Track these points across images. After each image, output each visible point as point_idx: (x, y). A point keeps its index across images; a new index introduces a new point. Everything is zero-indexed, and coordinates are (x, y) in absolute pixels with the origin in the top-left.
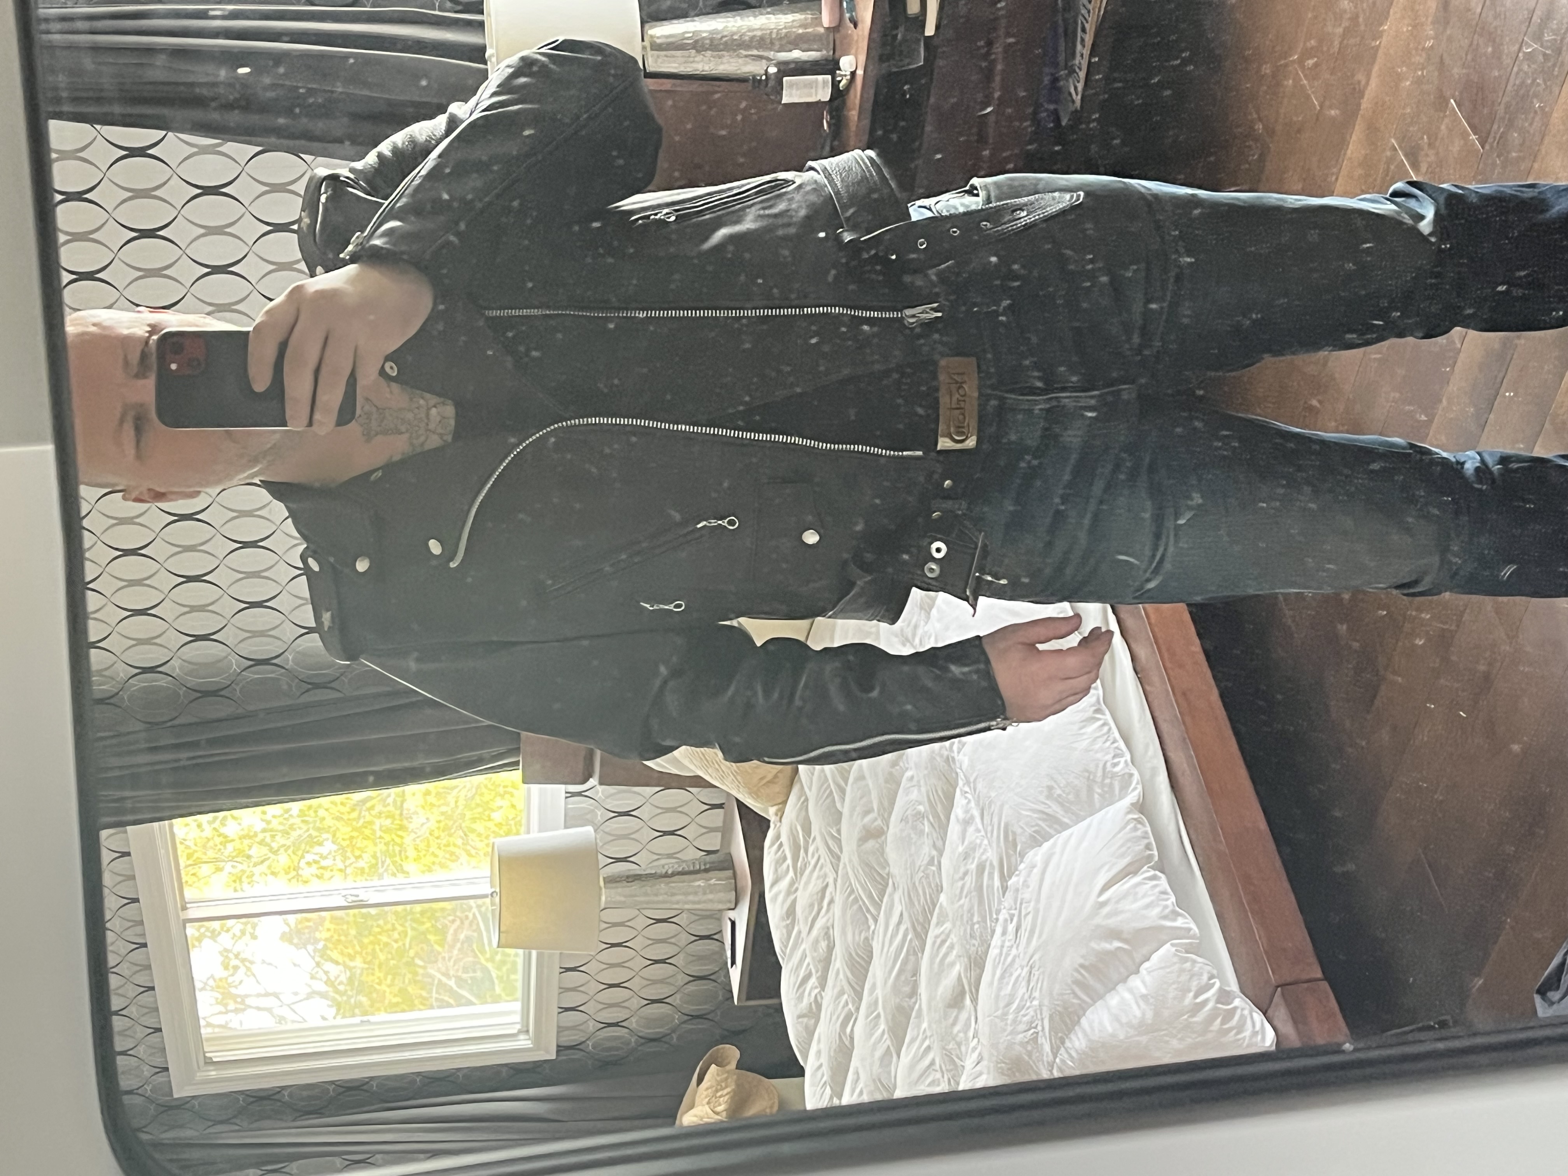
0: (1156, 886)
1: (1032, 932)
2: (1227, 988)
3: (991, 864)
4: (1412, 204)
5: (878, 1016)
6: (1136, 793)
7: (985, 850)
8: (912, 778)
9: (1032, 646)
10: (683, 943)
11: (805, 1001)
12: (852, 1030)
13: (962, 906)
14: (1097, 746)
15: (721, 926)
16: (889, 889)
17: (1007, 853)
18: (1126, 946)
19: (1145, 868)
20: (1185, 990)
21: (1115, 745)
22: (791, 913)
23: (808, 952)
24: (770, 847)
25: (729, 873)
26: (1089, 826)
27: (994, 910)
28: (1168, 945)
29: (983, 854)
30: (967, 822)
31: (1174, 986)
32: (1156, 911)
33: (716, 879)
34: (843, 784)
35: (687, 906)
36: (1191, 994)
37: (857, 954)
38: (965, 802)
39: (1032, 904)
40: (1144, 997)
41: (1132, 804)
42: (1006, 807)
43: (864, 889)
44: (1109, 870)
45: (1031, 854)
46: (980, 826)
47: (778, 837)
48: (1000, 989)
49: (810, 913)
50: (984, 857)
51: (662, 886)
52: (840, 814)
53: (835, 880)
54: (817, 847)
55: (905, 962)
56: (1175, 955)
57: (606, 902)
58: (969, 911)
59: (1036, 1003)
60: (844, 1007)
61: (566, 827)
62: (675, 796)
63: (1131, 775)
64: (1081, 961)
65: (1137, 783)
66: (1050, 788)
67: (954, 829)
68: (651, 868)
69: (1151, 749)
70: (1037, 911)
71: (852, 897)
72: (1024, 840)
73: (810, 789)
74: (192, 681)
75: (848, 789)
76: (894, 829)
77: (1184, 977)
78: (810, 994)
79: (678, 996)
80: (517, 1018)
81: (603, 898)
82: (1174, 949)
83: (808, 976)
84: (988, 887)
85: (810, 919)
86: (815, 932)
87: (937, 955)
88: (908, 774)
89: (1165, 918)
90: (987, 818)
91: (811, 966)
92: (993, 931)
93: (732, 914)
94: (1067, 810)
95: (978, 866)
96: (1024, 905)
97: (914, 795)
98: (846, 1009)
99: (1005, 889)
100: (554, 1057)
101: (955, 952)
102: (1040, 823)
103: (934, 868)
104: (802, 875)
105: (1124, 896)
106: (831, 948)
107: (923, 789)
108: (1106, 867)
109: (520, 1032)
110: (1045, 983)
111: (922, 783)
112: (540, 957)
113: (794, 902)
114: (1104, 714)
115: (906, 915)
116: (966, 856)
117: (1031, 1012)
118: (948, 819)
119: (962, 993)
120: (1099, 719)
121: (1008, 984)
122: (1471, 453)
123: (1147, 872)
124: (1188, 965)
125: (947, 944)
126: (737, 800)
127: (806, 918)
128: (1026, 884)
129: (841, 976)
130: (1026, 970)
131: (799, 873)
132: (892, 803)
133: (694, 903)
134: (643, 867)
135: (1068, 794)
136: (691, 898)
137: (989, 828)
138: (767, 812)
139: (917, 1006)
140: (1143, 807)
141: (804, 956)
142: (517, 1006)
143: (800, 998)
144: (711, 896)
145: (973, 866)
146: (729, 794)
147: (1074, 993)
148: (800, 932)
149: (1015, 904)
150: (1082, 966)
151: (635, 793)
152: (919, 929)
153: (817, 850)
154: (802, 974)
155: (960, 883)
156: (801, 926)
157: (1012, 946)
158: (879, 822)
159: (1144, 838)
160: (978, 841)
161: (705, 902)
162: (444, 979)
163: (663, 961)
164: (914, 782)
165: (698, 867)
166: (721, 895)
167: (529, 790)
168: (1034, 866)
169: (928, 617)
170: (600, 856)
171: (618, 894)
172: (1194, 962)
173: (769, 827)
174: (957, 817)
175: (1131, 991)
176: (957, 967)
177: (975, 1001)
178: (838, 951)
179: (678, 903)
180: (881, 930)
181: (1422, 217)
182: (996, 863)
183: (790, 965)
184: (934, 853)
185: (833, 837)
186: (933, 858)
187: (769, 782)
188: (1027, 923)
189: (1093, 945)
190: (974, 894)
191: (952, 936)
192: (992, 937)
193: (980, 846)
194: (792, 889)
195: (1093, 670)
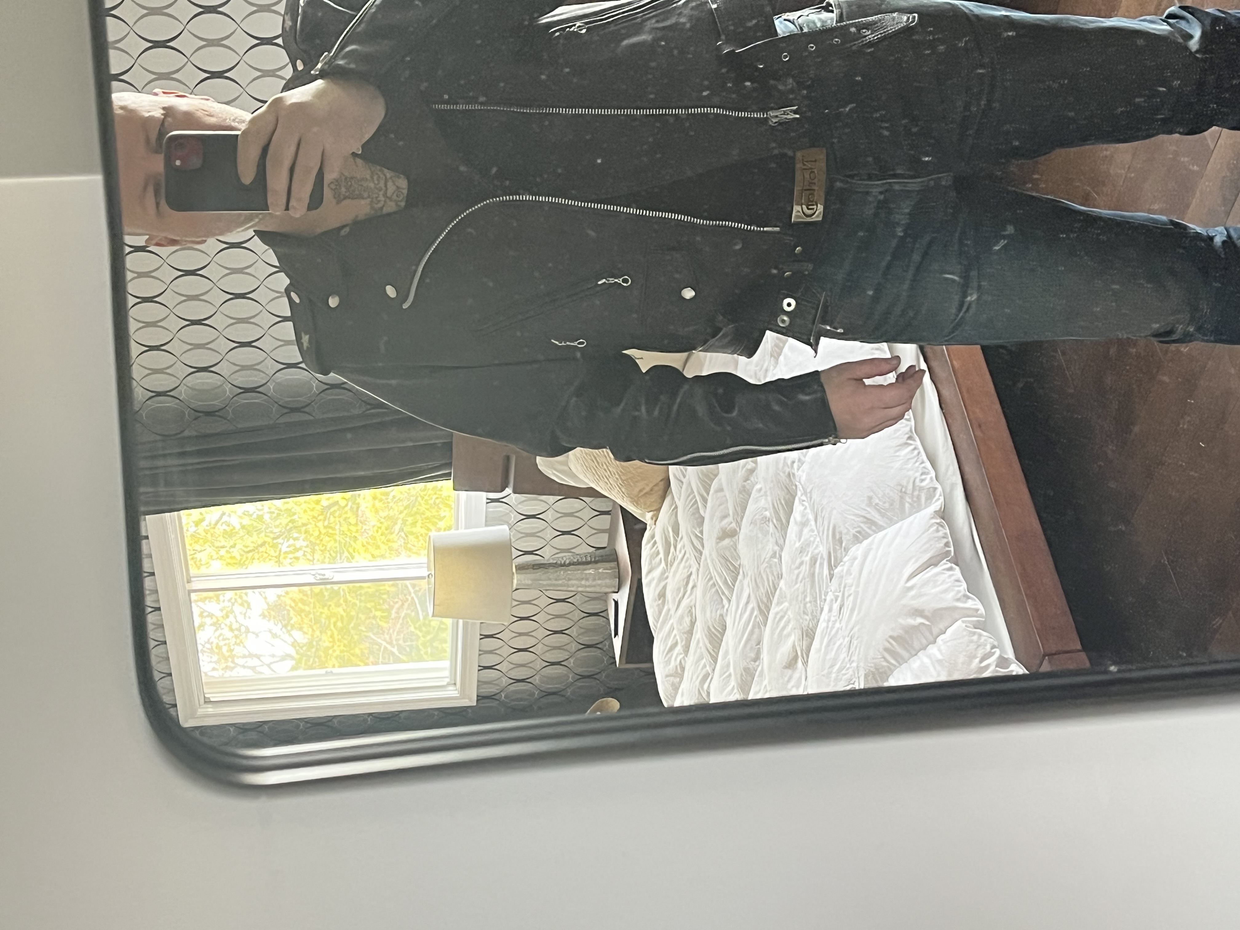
0: (952, 575)
1: (852, 610)
2: (1006, 656)
3: (822, 557)
4: (1183, 25)
5: (730, 675)
6: (939, 503)
7: (817, 546)
8: (760, 490)
9: (860, 380)
10: (576, 618)
11: (673, 663)
12: (709, 686)
13: (798, 589)
14: (909, 466)
15: (607, 606)
16: (740, 577)
17: (834, 549)
18: (927, 623)
19: (944, 561)
20: (972, 657)
21: (923, 465)
22: (662, 595)
23: (675, 626)
24: (647, 544)
25: (614, 564)
26: (900, 528)
27: (823, 592)
28: (959, 622)
29: (815, 549)
30: (804, 524)
31: (964, 653)
32: (951, 595)
33: (603, 569)
34: (705, 494)
35: (580, 589)
36: (977, 660)
37: (714, 627)
38: (802, 508)
39: (853, 588)
40: (939, 661)
41: (935, 512)
42: (835, 512)
43: (720, 576)
44: (916, 561)
45: (854, 549)
46: (814, 528)
47: (653, 537)
48: (826, 654)
49: (678, 595)
50: (816, 551)
51: (562, 573)
52: (703, 518)
53: (698, 570)
54: (684, 542)
55: (752, 632)
56: (965, 630)
57: (517, 585)
58: (803, 593)
59: (854, 665)
60: (702, 669)
61: (486, 525)
62: (573, 504)
63: (935, 489)
64: (891, 633)
65: (940, 495)
66: (870, 498)
67: (793, 529)
68: (553, 559)
69: (951, 468)
70: (857, 593)
71: (711, 583)
72: (848, 537)
73: (679, 499)
74: (195, 404)
75: (710, 499)
76: (744, 531)
77: (972, 646)
78: (676, 659)
79: (572, 660)
80: (447, 673)
81: (515, 581)
82: (964, 625)
83: (676, 644)
84: (819, 574)
85: (677, 600)
86: (680, 611)
87: (777, 628)
88: (758, 487)
89: (958, 600)
90: (820, 520)
91: (678, 637)
92: (822, 610)
93: (615, 596)
94: (883, 515)
95: (811, 559)
96: (847, 589)
97: (762, 503)
98: (704, 671)
99: (831, 576)
100: (475, 704)
101: (790, 626)
102: (862, 525)
103: (776, 560)
104: (671, 566)
105: (926, 583)
106: (693, 623)
107: (769, 498)
108: (913, 560)
109: (448, 684)
110: (862, 650)
111: (768, 493)
112: (465, 625)
113: (665, 587)
114: (914, 440)
115: (753, 598)
116: (802, 551)
117: (851, 672)
118: (788, 522)
119: (796, 658)
120: (911, 445)
121: (832, 650)
122: (1221, 229)
123: (945, 564)
124: (975, 638)
125: (785, 619)
126: (621, 507)
127: (674, 599)
128: (849, 572)
129: (701, 644)
130: (847, 639)
131: (669, 565)
132: (744, 509)
133: (586, 586)
134: (547, 557)
135: (884, 503)
136: (583, 582)
137: (821, 529)
138: (644, 517)
139: (759, 669)
140: (945, 514)
141: (672, 629)
142: (446, 664)
143: (668, 662)
144: (599, 582)
145: (807, 559)
146: (614, 502)
147: (884, 658)
148: (669, 610)
149: (840, 588)
150: (891, 637)
151: (542, 501)
152: (763, 608)
153: (684, 546)
154: (670, 643)
155: (796, 572)
156: (670, 605)
157: (836, 620)
158: (734, 525)
159: (944, 537)
160: (812, 539)
161: (594, 586)
162: (389, 647)
163: (561, 632)
164: (762, 492)
165: (589, 559)
166: (608, 581)
167: (458, 495)
168: (855, 559)
169: (777, 362)
170: (513, 549)
171: (527, 578)
172: (980, 635)
173: (646, 529)
174: (795, 519)
175: (929, 657)
176: (792, 638)
177: (805, 663)
178: (699, 624)
179: (573, 586)
180: (734, 608)
181: (1191, 37)
182: (825, 556)
183: (660, 636)
184: (776, 548)
185: (696, 536)
186: (775, 553)
187: (646, 493)
188: (849, 603)
189: (901, 621)
190: (807, 580)
191: (789, 613)
192: (821, 613)
193: (814, 542)
194: (663, 577)
195: (907, 404)
